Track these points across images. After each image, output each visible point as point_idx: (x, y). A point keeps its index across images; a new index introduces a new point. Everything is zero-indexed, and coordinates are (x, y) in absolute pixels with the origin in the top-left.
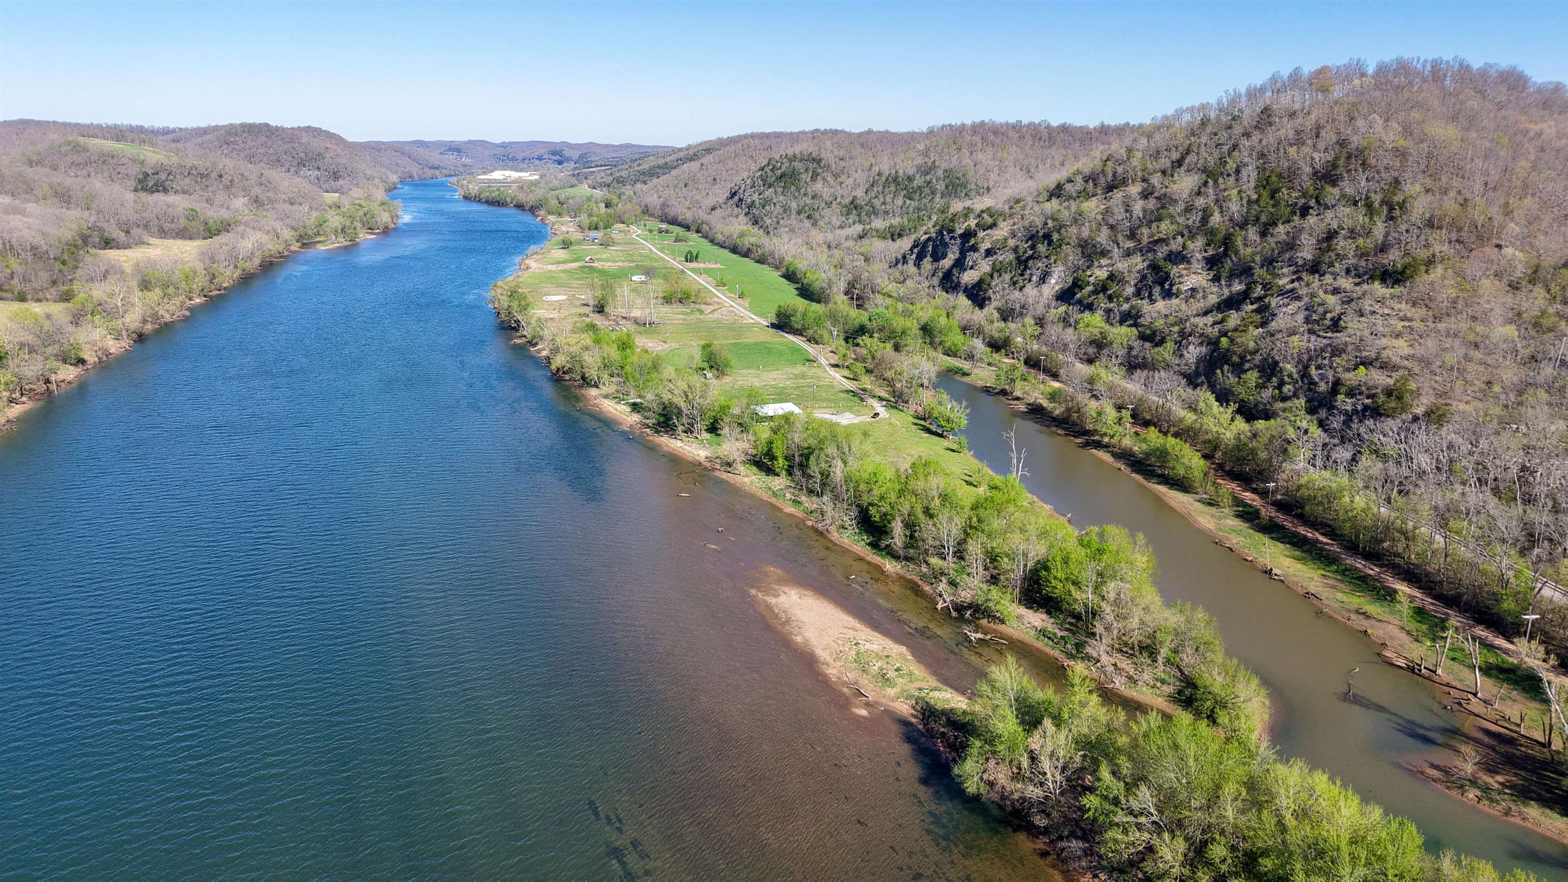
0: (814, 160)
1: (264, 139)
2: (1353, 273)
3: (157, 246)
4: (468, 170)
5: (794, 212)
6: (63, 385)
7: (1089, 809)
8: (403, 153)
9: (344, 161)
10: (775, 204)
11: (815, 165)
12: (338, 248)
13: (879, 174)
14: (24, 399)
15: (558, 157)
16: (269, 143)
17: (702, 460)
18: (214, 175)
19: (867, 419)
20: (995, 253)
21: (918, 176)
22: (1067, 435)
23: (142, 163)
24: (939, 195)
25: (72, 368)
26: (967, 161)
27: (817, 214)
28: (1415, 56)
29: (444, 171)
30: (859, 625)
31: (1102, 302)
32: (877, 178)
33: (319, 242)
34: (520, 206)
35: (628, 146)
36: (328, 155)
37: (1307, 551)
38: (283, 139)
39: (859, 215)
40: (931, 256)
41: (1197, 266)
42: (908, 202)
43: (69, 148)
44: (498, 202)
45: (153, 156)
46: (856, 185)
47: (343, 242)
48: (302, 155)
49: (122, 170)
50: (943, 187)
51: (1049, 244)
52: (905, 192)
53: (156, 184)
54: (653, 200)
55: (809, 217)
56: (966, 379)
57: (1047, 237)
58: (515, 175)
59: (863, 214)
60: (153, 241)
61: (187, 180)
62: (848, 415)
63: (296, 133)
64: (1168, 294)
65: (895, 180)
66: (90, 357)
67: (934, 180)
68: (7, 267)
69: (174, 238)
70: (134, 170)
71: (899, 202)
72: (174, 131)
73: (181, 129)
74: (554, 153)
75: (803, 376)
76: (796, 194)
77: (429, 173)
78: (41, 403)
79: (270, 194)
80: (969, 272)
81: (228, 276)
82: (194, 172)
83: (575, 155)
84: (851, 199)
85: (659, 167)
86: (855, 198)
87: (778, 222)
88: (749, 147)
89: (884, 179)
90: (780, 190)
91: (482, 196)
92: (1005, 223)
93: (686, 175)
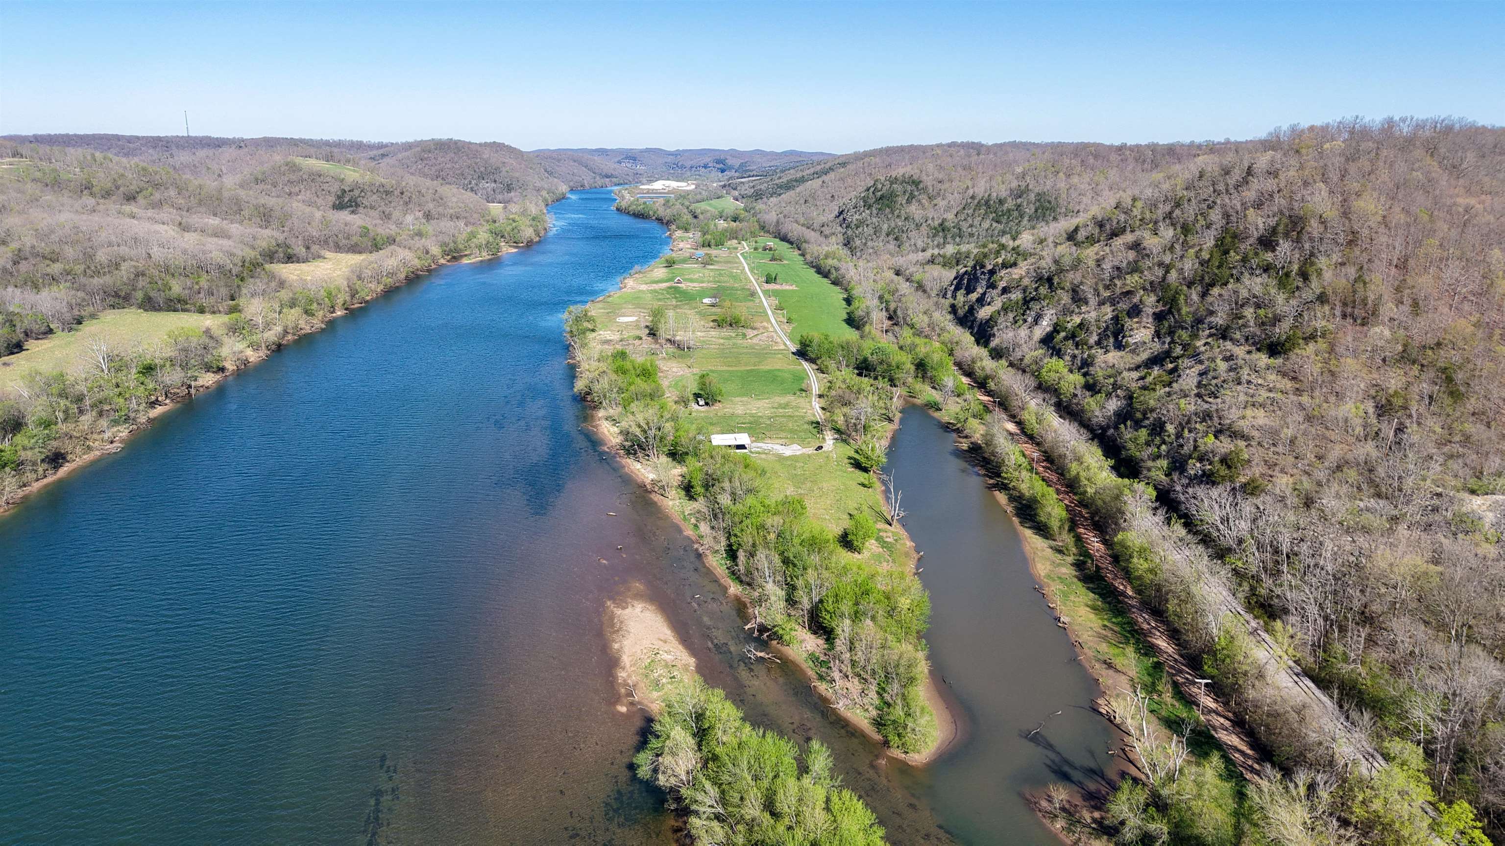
0: (913, 182)
1: (453, 155)
2: (1251, 341)
3: (330, 259)
4: (637, 178)
5: (884, 234)
6: (201, 389)
7: (686, 798)
8: (580, 163)
9: (517, 175)
10: (867, 226)
11: (914, 188)
12: (481, 261)
13: (973, 197)
14: (168, 401)
15: (721, 166)
16: (456, 159)
17: (647, 481)
18: (397, 193)
19: (810, 451)
20: (1010, 292)
21: (1010, 200)
22: (985, 475)
23: (342, 181)
24: (1026, 219)
25: (212, 375)
26: (1062, 185)
27: (905, 235)
28: (1409, 116)
29: (614, 180)
30: (672, 638)
31: (1070, 349)
32: (969, 201)
33: (466, 255)
34: (659, 220)
35: (792, 153)
36: (504, 169)
37: (1109, 603)
38: (467, 155)
39: (945, 237)
40: (966, 289)
41: (1148, 319)
42: (995, 224)
43: (287, 168)
44: (643, 215)
45: (352, 175)
46: (948, 208)
47: (486, 256)
48: (482, 169)
49: (325, 186)
50: (1033, 210)
51: (1050, 287)
52: (994, 215)
53: (350, 201)
54: (771, 217)
55: (896, 239)
56: (937, 415)
57: (1050, 280)
58: (674, 184)
59: (949, 236)
60: (328, 254)
61: (375, 197)
62: (795, 447)
63: (479, 149)
64: (1119, 346)
65: (987, 203)
66: (230, 366)
67: (1025, 204)
68: (197, 283)
69: (347, 252)
70: (335, 188)
71: (986, 224)
72: (386, 146)
73: (392, 144)
74: (718, 162)
75: (786, 406)
76: (890, 216)
77: (600, 181)
78: (179, 405)
79: (440, 209)
80: (987, 307)
81: (371, 290)
82: (382, 190)
83: (736, 163)
84: (940, 221)
85: (796, 181)
86: (944, 220)
87: (865, 244)
88: (869, 165)
89: (976, 201)
90: (875, 212)
91: (630, 209)
92: (1025, 262)
93: (807, 193)
